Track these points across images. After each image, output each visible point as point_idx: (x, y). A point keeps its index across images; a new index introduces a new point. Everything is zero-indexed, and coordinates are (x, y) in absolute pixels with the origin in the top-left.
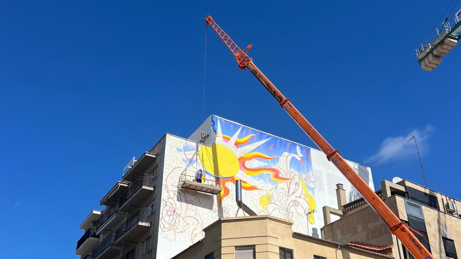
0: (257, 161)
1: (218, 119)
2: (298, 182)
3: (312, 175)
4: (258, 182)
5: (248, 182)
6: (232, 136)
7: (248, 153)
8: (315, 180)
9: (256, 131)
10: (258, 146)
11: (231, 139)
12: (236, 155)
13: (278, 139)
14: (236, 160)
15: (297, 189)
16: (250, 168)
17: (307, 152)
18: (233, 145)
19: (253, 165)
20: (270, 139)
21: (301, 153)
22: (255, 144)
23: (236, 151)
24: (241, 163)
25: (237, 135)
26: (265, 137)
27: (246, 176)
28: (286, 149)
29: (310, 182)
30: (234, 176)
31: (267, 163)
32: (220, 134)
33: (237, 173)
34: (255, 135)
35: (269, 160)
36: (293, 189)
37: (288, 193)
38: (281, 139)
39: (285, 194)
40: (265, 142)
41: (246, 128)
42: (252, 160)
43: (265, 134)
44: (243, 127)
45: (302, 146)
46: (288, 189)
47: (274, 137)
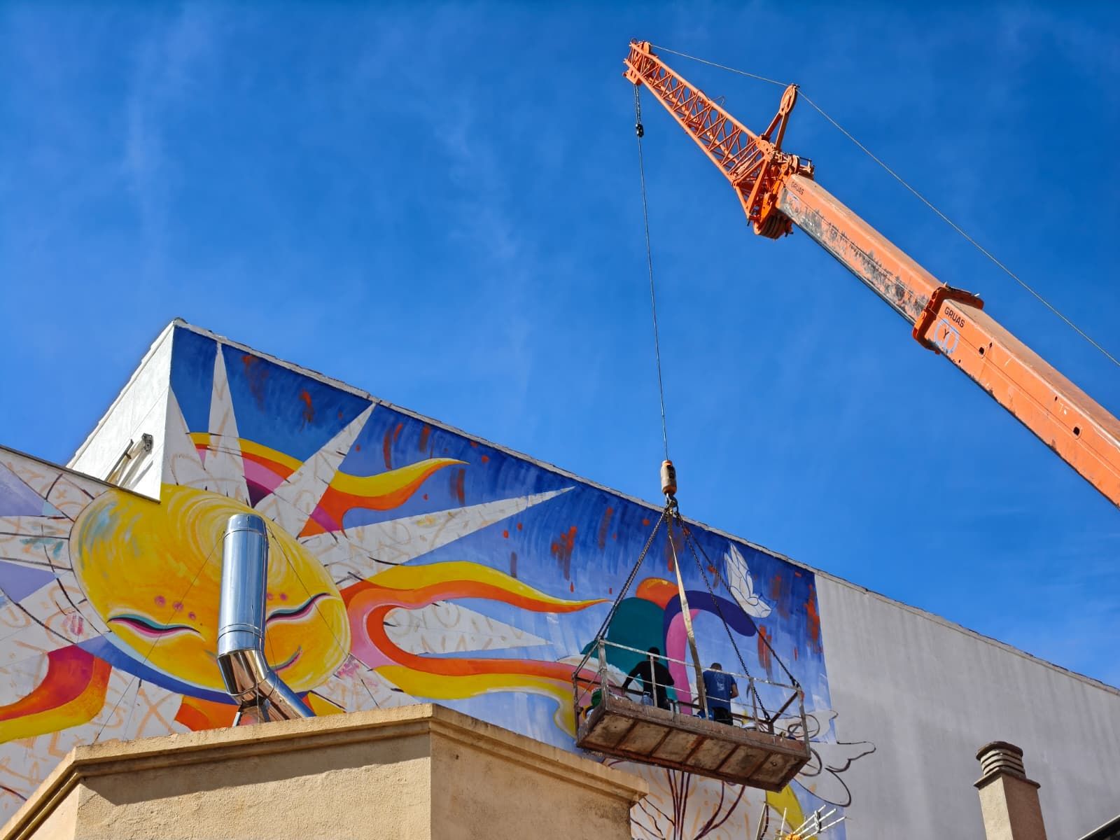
0: (467, 614)
1: (219, 346)
3: (825, 727)
6: (303, 458)
7: (407, 562)
8: (850, 760)
9: (469, 440)
10: (475, 529)
11: (301, 474)
12: (326, 566)
13: (606, 501)
14: (324, 594)
15: (735, 801)
16: (421, 655)
17: (793, 593)
18: (308, 505)
19: (444, 639)
20: (558, 494)
21: (754, 595)
22: (456, 514)
23: (332, 544)
24: (363, 617)
25: (340, 449)
26: (523, 483)
27: (390, 697)
28: (657, 560)
29: (819, 767)
30: (310, 693)
31: (536, 635)
32: (223, 437)
33: (334, 678)
34: (457, 461)
35: (548, 618)
36: (706, 803)
37: (674, 822)
38: (626, 503)
39: (655, 827)
40: (524, 508)
41: (402, 416)
42: (438, 606)
43: (525, 466)
44: (382, 407)
45: (762, 552)
46: (674, 797)
47: (583, 487)
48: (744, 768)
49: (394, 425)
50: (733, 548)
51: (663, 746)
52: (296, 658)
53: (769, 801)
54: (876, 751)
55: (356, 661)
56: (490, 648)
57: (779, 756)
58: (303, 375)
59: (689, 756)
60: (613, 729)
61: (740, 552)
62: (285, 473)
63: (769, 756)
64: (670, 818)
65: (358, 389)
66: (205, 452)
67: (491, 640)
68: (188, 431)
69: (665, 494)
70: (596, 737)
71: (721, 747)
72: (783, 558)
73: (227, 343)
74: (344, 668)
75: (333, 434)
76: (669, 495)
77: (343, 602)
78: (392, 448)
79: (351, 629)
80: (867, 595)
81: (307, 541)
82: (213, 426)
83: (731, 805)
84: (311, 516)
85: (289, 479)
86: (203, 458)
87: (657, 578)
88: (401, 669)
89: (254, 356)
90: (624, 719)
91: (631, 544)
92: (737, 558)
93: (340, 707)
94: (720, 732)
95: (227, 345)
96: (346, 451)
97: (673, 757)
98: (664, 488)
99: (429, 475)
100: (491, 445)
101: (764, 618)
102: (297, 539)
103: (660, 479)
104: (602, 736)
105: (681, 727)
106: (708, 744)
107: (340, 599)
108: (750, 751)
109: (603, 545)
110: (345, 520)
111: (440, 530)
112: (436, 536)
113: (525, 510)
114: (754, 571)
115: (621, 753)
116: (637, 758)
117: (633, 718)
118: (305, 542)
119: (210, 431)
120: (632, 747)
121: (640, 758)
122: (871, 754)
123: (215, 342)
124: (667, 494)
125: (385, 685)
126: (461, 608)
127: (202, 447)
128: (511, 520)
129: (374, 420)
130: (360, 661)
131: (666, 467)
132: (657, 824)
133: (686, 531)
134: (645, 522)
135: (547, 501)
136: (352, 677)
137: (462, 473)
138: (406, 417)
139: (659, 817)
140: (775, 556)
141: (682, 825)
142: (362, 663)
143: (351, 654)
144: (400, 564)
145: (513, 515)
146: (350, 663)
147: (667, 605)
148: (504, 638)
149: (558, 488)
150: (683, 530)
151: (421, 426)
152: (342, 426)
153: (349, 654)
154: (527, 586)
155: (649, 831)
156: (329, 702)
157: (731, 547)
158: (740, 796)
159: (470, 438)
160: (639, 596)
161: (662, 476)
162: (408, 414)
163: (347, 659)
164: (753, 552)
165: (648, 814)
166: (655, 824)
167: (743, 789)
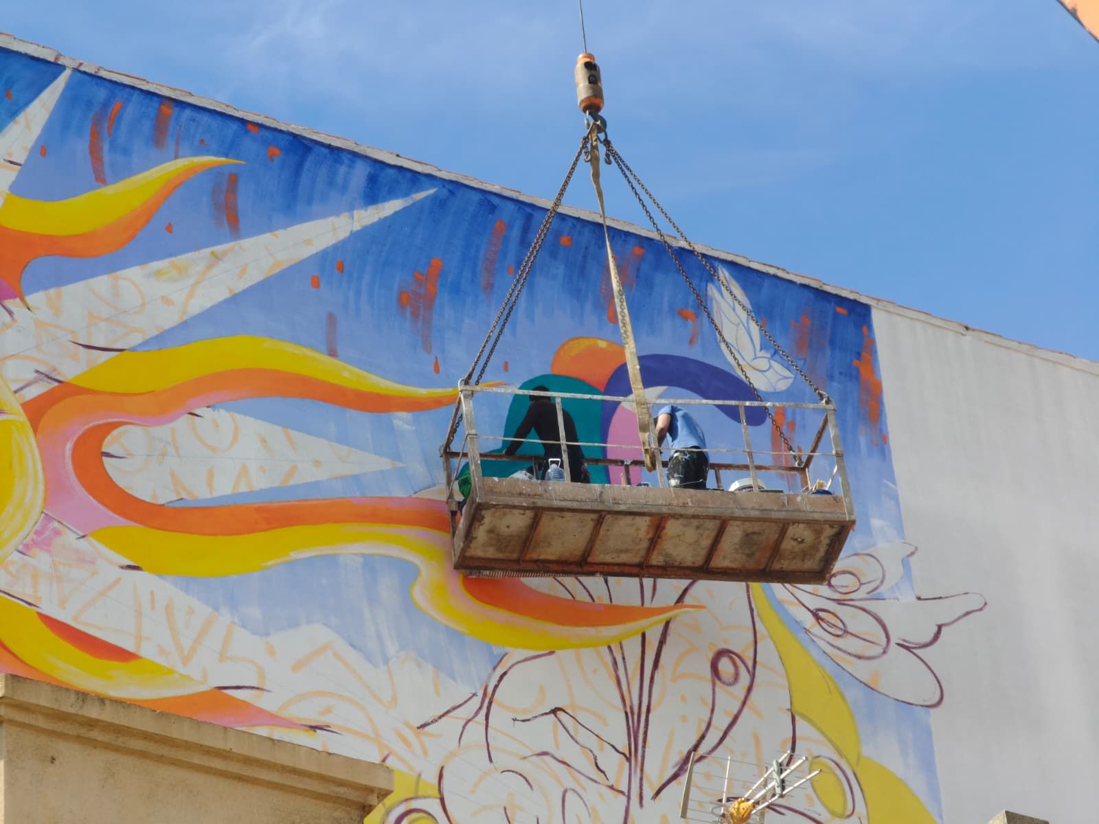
2: (740, 643)
4: (271, 651)
5: (147, 651)
7: (140, 345)
8: (940, 627)
9: (243, 121)
10: (260, 278)
13: (493, 208)
15: (735, 712)
16: (172, 505)
17: (832, 343)
19: (210, 475)
20: (407, 204)
21: (763, 353)
22: (225, 253)
23: (4, 324)
24: (64, 448)
25: (10, 154)
26: (344, 189)
27: (119, 580)
28: (588, 307)
29: (884, 640)
31: (376, 454)
33: (16, 556)
34: (223, 159)
35: (396, 422)
36: (684, 719)
37: (628, 755)
38: (529, 210)
39: (595, 767)
40: (348, 234)
41: (121, 88)
42: (198, 416)
43: (346, 158)
44: (82, 76)
45: (775, 277)
46: (626, 713)
47: (450, 188)
48: (749, 556)
49: (105, 105)
50: (723, 274)
51: (598, 543)
53: (797, 708)
54: (986, 610)
55: (56, 524)
56: (292, 482)
59: (650, 550)
60: (504, 530)
61: (737, 280)
63: (784, 530)
64: (621, 750)
65: (38, 45)
67: (294, 468)
69: (585, 112)
71: (698, 527)
72: (814, 284)
74: (35, 536)
76: (590, 113)
77: (28, 424)
78: (106, 147)
79: (44, 469)
80: (969, 337)
83: (729, 720)
87: (587, 338)
88: (136, 531)
90: (517, 511)
91: (540, 281)
92: (731, 291)
93: (30, 604)
96: (21, 158)
98: (582, 101)
99: (174, 188)
100: (283, 128)
101: (782, 392)
103: (575, 86)
105: (618, 510)
106: (672, 528)
107: (22, 418)
108: (749, 527)
109: (489, 287)
110: (27, 279)
111: (197, 283)
112: (191, 295)
113: (349, 238)
114: (763, 312)
117: (530, 508)
120: (548, 553)
122: (977, 613)
124: (587, 112)
125: (109, 559)
126: (238, 417)
128: (323, 257)
129: (71, 99)
130: (62, 524)
131: (583, 65)
132: (598, 761)
133: (638, 251)
134: (564, 240)
135: (386, 218)
136: (49, 551)
137: (233, 179)
138: (128, 90)
139: (602, 749)
140: (799, 280)
141: (643, 757)
142: (67, 527)
143: (47, 512)
144: (129, 350)
145: (327, 248)
146: (44, 527)
147: (607, 384)
148: (317, 463)
149: (406, 195)
150: (632, 249)
151: (155, 103)
152: (13, 114)
153: (42, 512)
154: (356, 370)
155: (583, 775)
156: (9, 598)
157: (720, 272)
158: (744, 703)
159: (245, 118)
160: (556, 372)
161: (577, 81)
162: (131, 84)
163: (40, 522)
164: (759, 279)
165: (581, 746)
166: (593, 761)
167: (750, 689)
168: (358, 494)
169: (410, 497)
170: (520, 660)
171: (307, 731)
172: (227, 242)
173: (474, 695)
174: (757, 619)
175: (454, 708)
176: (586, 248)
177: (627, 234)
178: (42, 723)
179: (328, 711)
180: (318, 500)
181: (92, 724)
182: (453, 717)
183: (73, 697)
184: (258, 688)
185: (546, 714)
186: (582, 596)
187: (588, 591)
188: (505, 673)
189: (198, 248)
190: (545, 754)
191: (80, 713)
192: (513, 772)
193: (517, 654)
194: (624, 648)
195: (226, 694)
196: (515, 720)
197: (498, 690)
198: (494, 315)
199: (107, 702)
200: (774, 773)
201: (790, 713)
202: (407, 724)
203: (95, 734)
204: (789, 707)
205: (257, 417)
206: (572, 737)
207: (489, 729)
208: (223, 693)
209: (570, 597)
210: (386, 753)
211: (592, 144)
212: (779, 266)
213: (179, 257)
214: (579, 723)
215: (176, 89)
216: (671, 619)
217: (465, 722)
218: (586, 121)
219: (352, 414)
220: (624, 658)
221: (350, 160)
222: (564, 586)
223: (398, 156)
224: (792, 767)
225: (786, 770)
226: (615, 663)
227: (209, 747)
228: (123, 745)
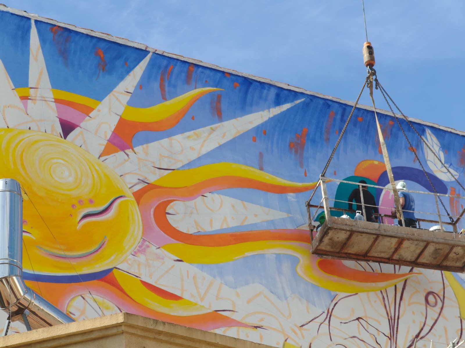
0: (228, 200)
1: (33, 22)
2: (437, 289)
4: (238, 295)
5: (186, 296)
6: (99, 98)
7: (181, 167)
9: (223, 72)
11: (99, 111)
12: (121, 176)
13: (329, 106)
14: (121, 197)
15: (436, 318)
16: (195, 234)
18: (106, 132)
19: (211, 220)
21: (445, 165)
22: (216, 128)
23: (125, 160)
24: (150, 211)
25: (127, 89)
26: (266, 100)
27: (174, 266)
28: (370, 147)
30: (114, 269)
32: (39, 90)
33: (131, 257)
34: (215, 89)
35: (289, 198)
36: (414, 322)
37: (390, 337)
38: (344, 106)
39: (376, 342)
40: (267, 119)
41: (173, 60)
42: (206, 197)
43: (267, 87)
44: (157, 55)
45: (451, 132)
46: (389, 319)
47: (311, 98)
48: (435, 258)
49: (166, 67)
50: (428, 131)
51: (374, 248)
52: (103, 245)
53: (463, 316)
55: (147, 243)
56: (246, 223)
57: (460, 248)
58: (96, 37)
59: (394, 252)
60: (336, 239)
61: (434, 134)
62: (87, 111)
63: (452, 249)
64: (387, 335)
65: (139, 43)
66: (27, 102)
67: (246, 218)
68: (14, 88)
69: (367, 66)
70: (325, 246)
73: (38, 20)
74: (139, 248)
75: (122, 78)
76: (369, 67)
77: (135, 202)
78: (166, 84)
79: (142, 220)
81: (106, 159)
82: (32, 82)
83: (433, 322)
84: (108, 141)
85: (91, 115)
86: (26, 107)
87: (369, 160)
88: (181, 245)
89: (59, 27)
90: (343, 232)
92: (432, 139)
93: (137, 277)
94: (413, 235)
95: (38, 21)
96: (131, 90)
97: (382, 255)
98: (365, 63)
99: (195, 101)
100: (240, 75)
101: (453, 182)
102: (99, 158)
103: (363, 56)
104: (329, 245)
105: (385, 234)
106: (406, 244)
107: (133, 199)
108: (438, 246)
109: (328, 139)
110: (134, 141)
111: (204, 141)
112: (202, 146)
114: (445, 148)
115: (344, 255)
116: (356, 257)
117: (349, 231)
118: (105, 160)
119: (30, 86)
120: (353, 250)
121: (359, 258)
123: (29, 19)
124: (368, 67)
125: (170, 257)
126: (223, 197)
127: (25, 98)
128: (257, 129)
129: (152, 65)
130: (150, 243)
131: (367, 47)
132: (377, 340)
133: (391, 123)
134: (360, 119)
135: (284, 111)
136: (145, 255)
137: (219, 97)
138: (175, 61)
139: (379, 335)
140: (461, 134)
141: (396, 338)
142: (152, 244)
143: (143, 238)
144: (176, 169)
145: (259, 125)
146: (143, 244)
147: (378, 180)
148: (256, 215)
149: (292, 101)
150: (389, 122)
151: (187, 66)
152: (128, 72)
153: (142, 238)
154: (272, 176)
155: (371, 346)
156: (129, 274)
157: (427, 131)
158: (440, 314)
159: (224, 71)
160: (357, 175)
161: (363, 53)
162: (177, 58)
163: (141, 242)
164: (443, 133)
165: (370, 334)
166: (375, 340)
167: (442, 308)
168: (273, 228)
169: (295, 229)
170: (343, 297)
171: (253, 328)
172: (217, 123)
173: (324, 312)
174: (444, 279)
175: (315, 318)
176: (369, 122)
177: (387, 116)
178: (139, 333)
179: (262, 320)
180: (257, 231)
181: (160, 333)
182: (315, 322)
183: (152, 322)
184: (232, 311)
185: (354, 320)
186: (369, 270)
187: (371, 267)
188: (336, 303)
189: (204, 126)
190: (354, 337)
191: (155, 328)
192: (341, 345)
193: (342, 295)
194: (388, 292)
195: (219, 314)
196: (341, 323)
197: (334, 311)
198: (330, 152)
199: (166, 324)
200: (451, 347)
201: (460, 319)
202: (296, 325)
203: (162, 337)
204: (459, 316)
205: (230, 197)
206: (366, 330)
207: (330, 327)
208: (218, 313)
209: (364, 270)
210: (287, 337)
211: (370, 80)
212: (452, 128)
213: (197, 130)
214: (369, 324)
215: (196, 60)
216: (407, 279)
217: (320, 324)
218: (367, 71)
219: (270, 194)
220: (387, 296)
221: (269, 88)
222: (361, 266)
223: (288, 85)
224: (459, 345)
225: (456, 346)
226: (384, 298)
227: (209, 342)
228: (173, 341)
